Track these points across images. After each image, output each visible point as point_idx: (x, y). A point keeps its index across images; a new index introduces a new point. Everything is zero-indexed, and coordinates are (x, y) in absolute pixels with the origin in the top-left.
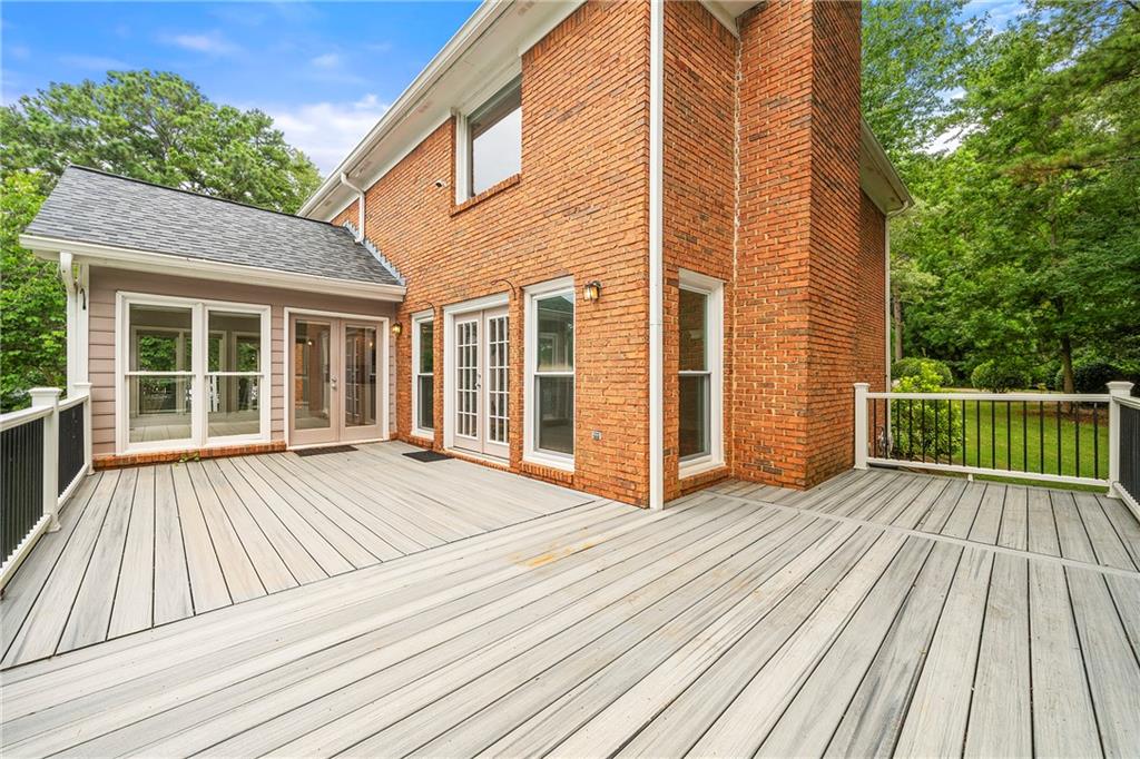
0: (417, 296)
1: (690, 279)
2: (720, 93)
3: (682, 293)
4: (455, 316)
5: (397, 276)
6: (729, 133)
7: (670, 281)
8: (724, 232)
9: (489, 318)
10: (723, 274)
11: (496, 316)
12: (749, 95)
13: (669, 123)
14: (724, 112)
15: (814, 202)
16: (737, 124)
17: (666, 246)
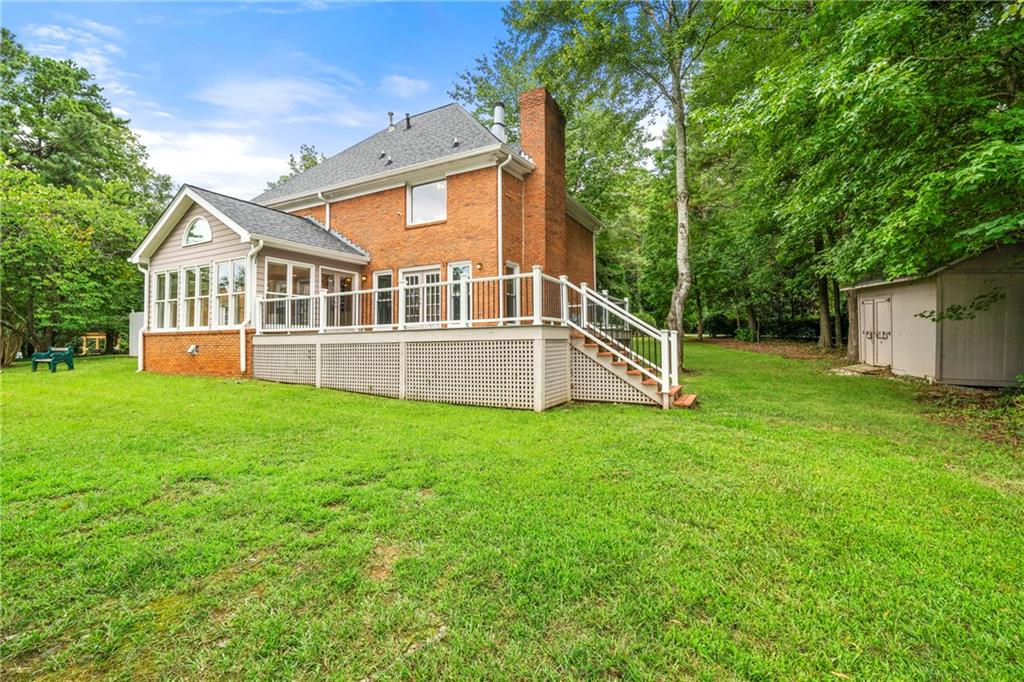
0: (378, 262)
1: (510, 263)
2: (518, 201)
3: (507, 268)
4: (404, 273)
5: (363, 252)
6: (521, 213)
7: (504, 264)
8: (520, 247)
9: (425, 274)
10: (520, 261)
11: (430, 273)
12: (527, 202)
13: (503, 215)
14: (519, 209)
15: (546, 240)
16: (523, 211)
17: (503, 253)
